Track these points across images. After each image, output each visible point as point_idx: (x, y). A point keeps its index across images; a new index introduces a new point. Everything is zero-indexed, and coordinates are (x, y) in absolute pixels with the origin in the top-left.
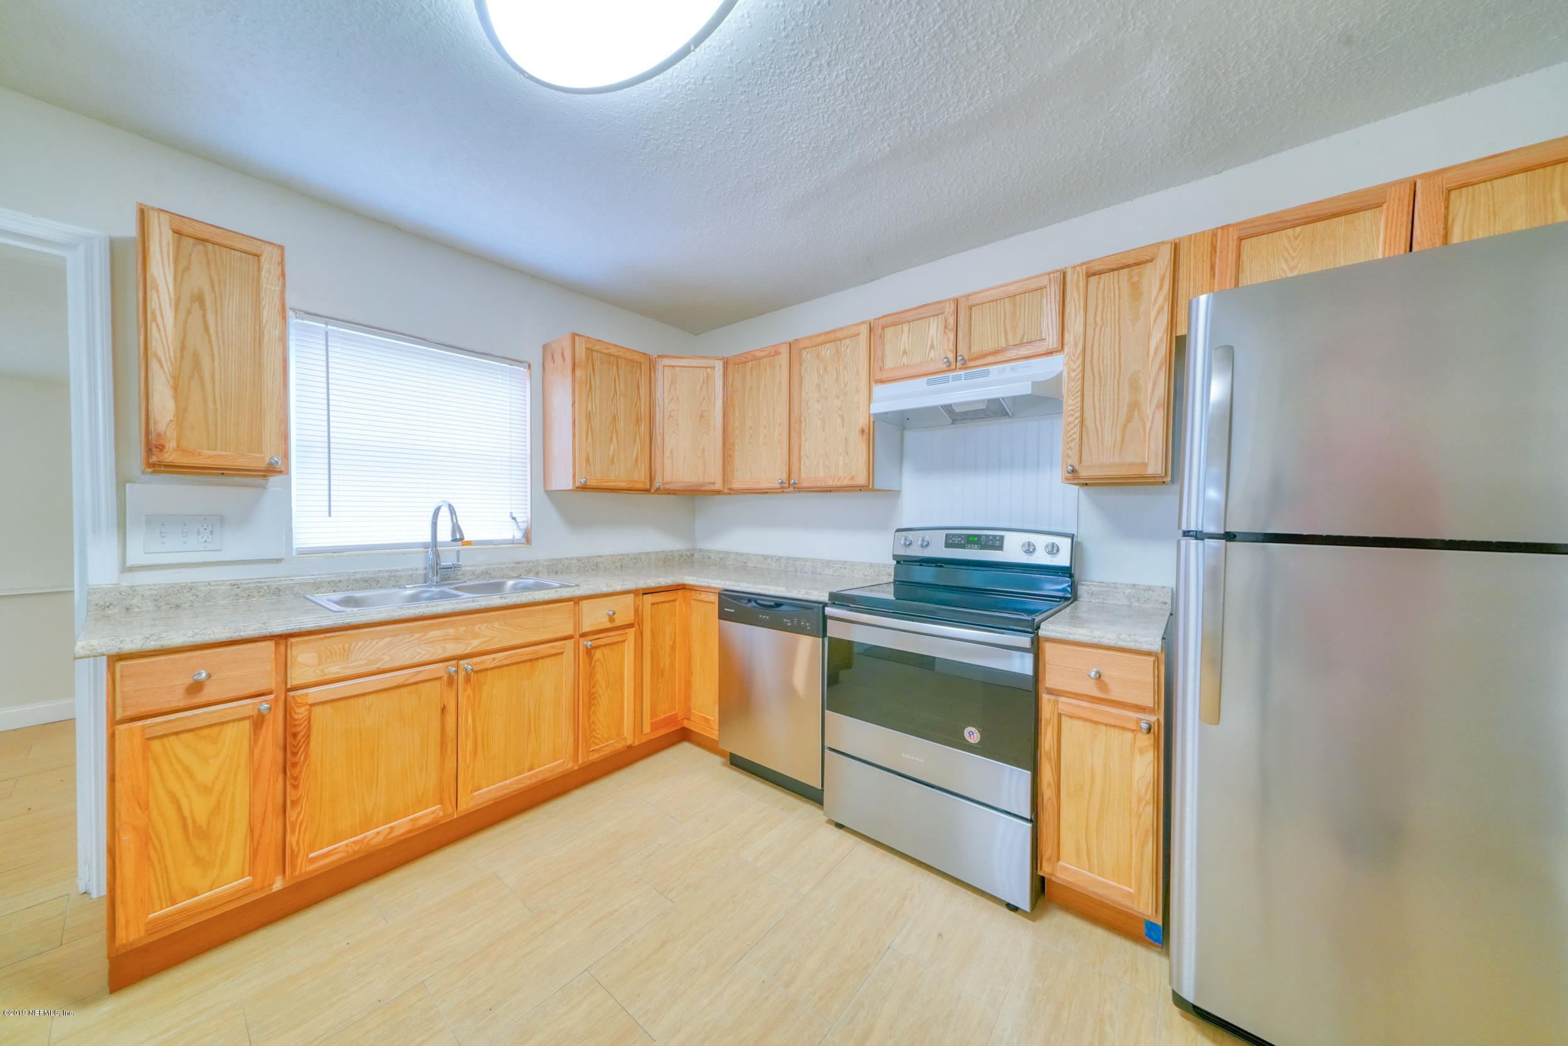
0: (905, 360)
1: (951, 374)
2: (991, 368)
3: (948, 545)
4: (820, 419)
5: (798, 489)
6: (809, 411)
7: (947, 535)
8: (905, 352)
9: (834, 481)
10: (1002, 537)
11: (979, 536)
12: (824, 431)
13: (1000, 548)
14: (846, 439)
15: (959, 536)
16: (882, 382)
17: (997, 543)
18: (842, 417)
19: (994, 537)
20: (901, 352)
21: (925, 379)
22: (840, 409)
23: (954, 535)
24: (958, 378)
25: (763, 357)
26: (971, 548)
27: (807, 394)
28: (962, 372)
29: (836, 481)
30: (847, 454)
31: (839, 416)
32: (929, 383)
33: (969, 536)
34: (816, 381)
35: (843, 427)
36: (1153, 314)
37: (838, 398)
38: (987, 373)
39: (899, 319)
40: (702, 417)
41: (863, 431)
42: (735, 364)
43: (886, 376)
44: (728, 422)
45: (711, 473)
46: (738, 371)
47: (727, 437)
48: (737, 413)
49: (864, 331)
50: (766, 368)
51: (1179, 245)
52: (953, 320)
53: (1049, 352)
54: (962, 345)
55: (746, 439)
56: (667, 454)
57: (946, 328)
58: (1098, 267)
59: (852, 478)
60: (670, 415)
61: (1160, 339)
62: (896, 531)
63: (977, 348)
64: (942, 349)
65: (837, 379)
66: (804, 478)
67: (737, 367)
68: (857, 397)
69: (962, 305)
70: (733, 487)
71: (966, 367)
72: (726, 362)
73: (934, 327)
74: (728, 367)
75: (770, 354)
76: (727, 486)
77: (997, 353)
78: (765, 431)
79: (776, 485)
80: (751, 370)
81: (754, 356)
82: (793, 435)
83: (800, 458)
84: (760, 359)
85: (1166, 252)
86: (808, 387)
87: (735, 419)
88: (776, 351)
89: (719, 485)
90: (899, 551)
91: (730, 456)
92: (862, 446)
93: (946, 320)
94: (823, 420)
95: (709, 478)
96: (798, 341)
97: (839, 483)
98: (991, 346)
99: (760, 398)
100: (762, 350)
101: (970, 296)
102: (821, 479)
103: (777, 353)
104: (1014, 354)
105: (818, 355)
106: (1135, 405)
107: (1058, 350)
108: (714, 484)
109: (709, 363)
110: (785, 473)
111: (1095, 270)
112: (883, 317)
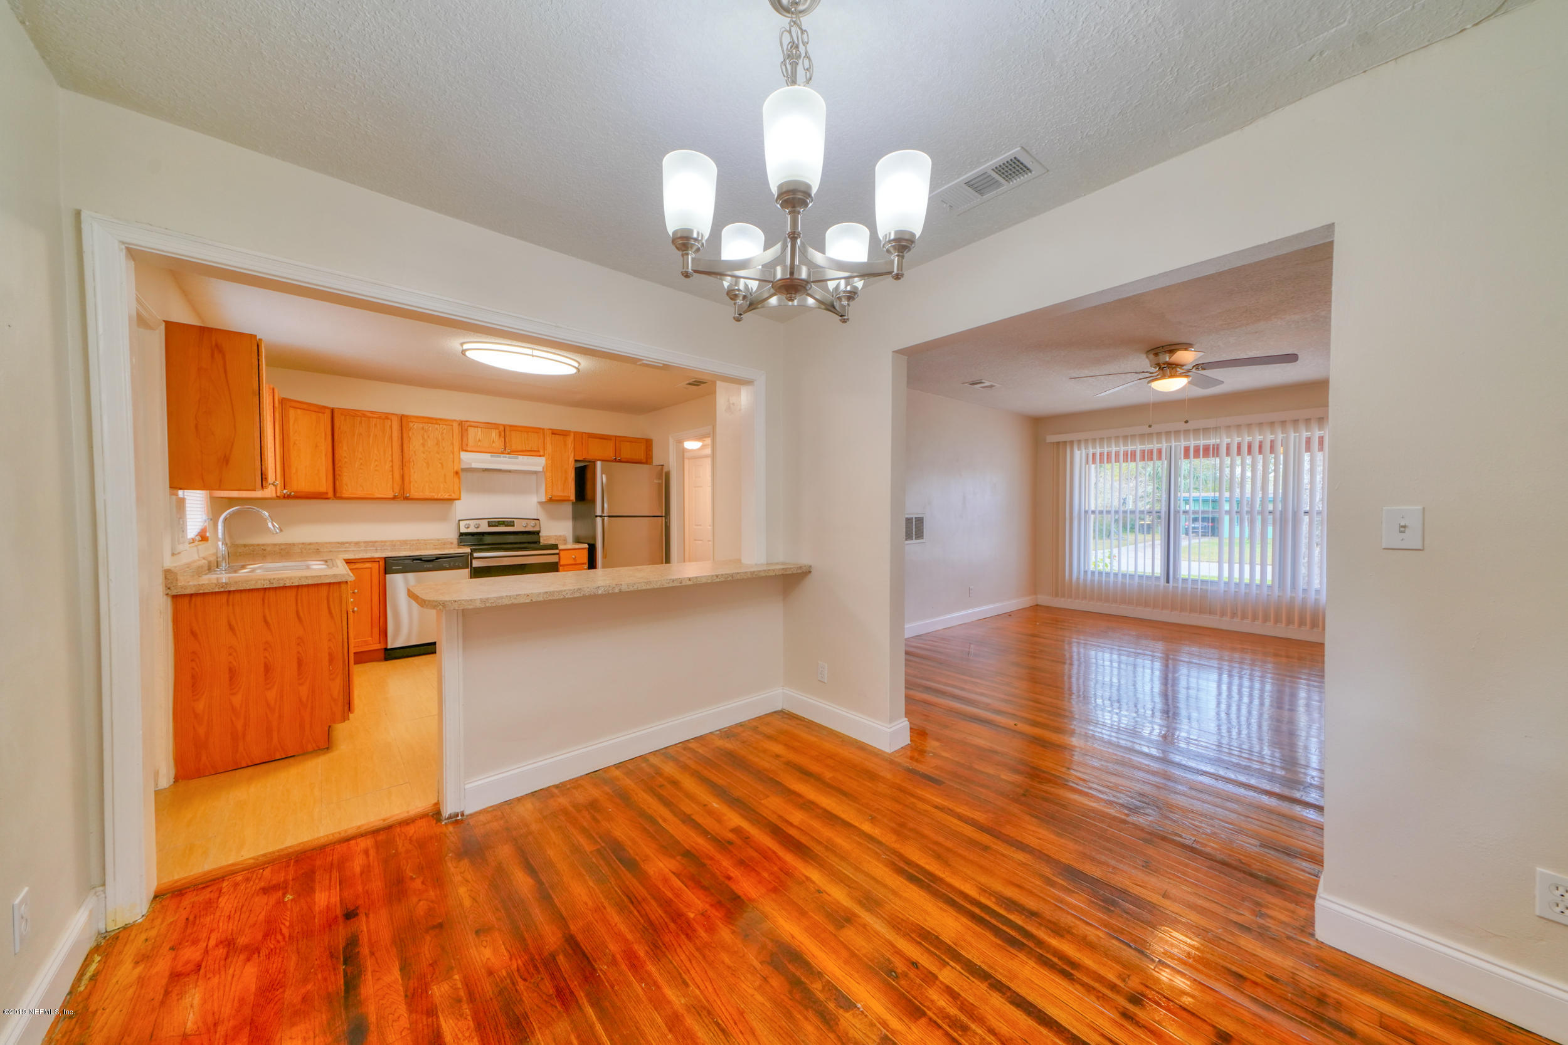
0: (480, 444)
1: (501, 456)
2: (519, 456)
3: (489, 526)
4: (426, 463)
5: (407, 498)
6: (416, 457)
7: (487, 522)
8: (480, 441)
10: (514, 522)
11: (504, 521)
12: (428, 469)
13: (513, 526)
14: (445, 475)
15: (496, 523)
16: (466, 451)
17: (511, 524)
18: (442, 465)
19: (510, 521)
20: (478, 440)
21: (489, 455)
22: (440, 460)
23: (492, 523)
24: (504, 458)
25: (373, 418)
26: (500, 527)
27: (414, 447)
28: (507, 456)
29: (439, 496)
30: (446, 483)
31: (440, 463)
32: (491, 457)
33: (499, 522)
34: (422, 441)
35: (443, 469)
36: (571, 453)
37: (439, 454)
38: (517, 458)
39: (476, 425)
40: (317, 446)
41: (457, 473)
42: (342, 414)
43: (469, 449)
44: (336, 452)
45: (324, 486)
46: (345, 420)
47: (336, 462)
48: (345, 448)
49: (455, 425)
50: (375, 425)
51: (575, 433)
52: (503, 433)
53: (540, 456)
54: (507, 445)
55: (356, 466)
56: (294, 471)
57: (500, 435)
58: (555, 432)
59: (450, 495)
60: (295, 443)
61: (571, 460)
62: (459, 521)
63: (514, 448)
64: (499, 444)
65: (437, 444)
66: (414, 493)
67: (343, 417)
68: (452, 455)
69: (508, 429)
70: (343, 496)
71: (509, 454)
72: (332, 411)
73: (494, 434)
74: (336, 415)
75: (380, 418)
76: (338, 495)
77: (522, 451)
78: (376, 463)
79: (391, 496)
80: (361, 422)
81: (364, 414)
82: (405, 468)
83: (410, 483)
84: (369, 417)
85: (572, 435)
86: (415, 444)
87: (343, 451)
88: (386, 417)
89: (331, 494)
90: (463, 530)
91: (339, 475)
92: (456, 480)
93: (500, 433)
94: (428, 464)
95: (323, 489)
96: (407, 416)
97: (442, 497)
98: (520, 448)
99: (371, 442)
100: (372, 412)
101: (511, 426)
102: (428, 494)
103: (387, 418)
104: (528, 453)
105: (423, 428)
106: (566, 478)
107: (543, 456)
108: (327, 493)
109: (321, 409)
110: (397, 489)
111: (554, 433)
112: (467, 421)
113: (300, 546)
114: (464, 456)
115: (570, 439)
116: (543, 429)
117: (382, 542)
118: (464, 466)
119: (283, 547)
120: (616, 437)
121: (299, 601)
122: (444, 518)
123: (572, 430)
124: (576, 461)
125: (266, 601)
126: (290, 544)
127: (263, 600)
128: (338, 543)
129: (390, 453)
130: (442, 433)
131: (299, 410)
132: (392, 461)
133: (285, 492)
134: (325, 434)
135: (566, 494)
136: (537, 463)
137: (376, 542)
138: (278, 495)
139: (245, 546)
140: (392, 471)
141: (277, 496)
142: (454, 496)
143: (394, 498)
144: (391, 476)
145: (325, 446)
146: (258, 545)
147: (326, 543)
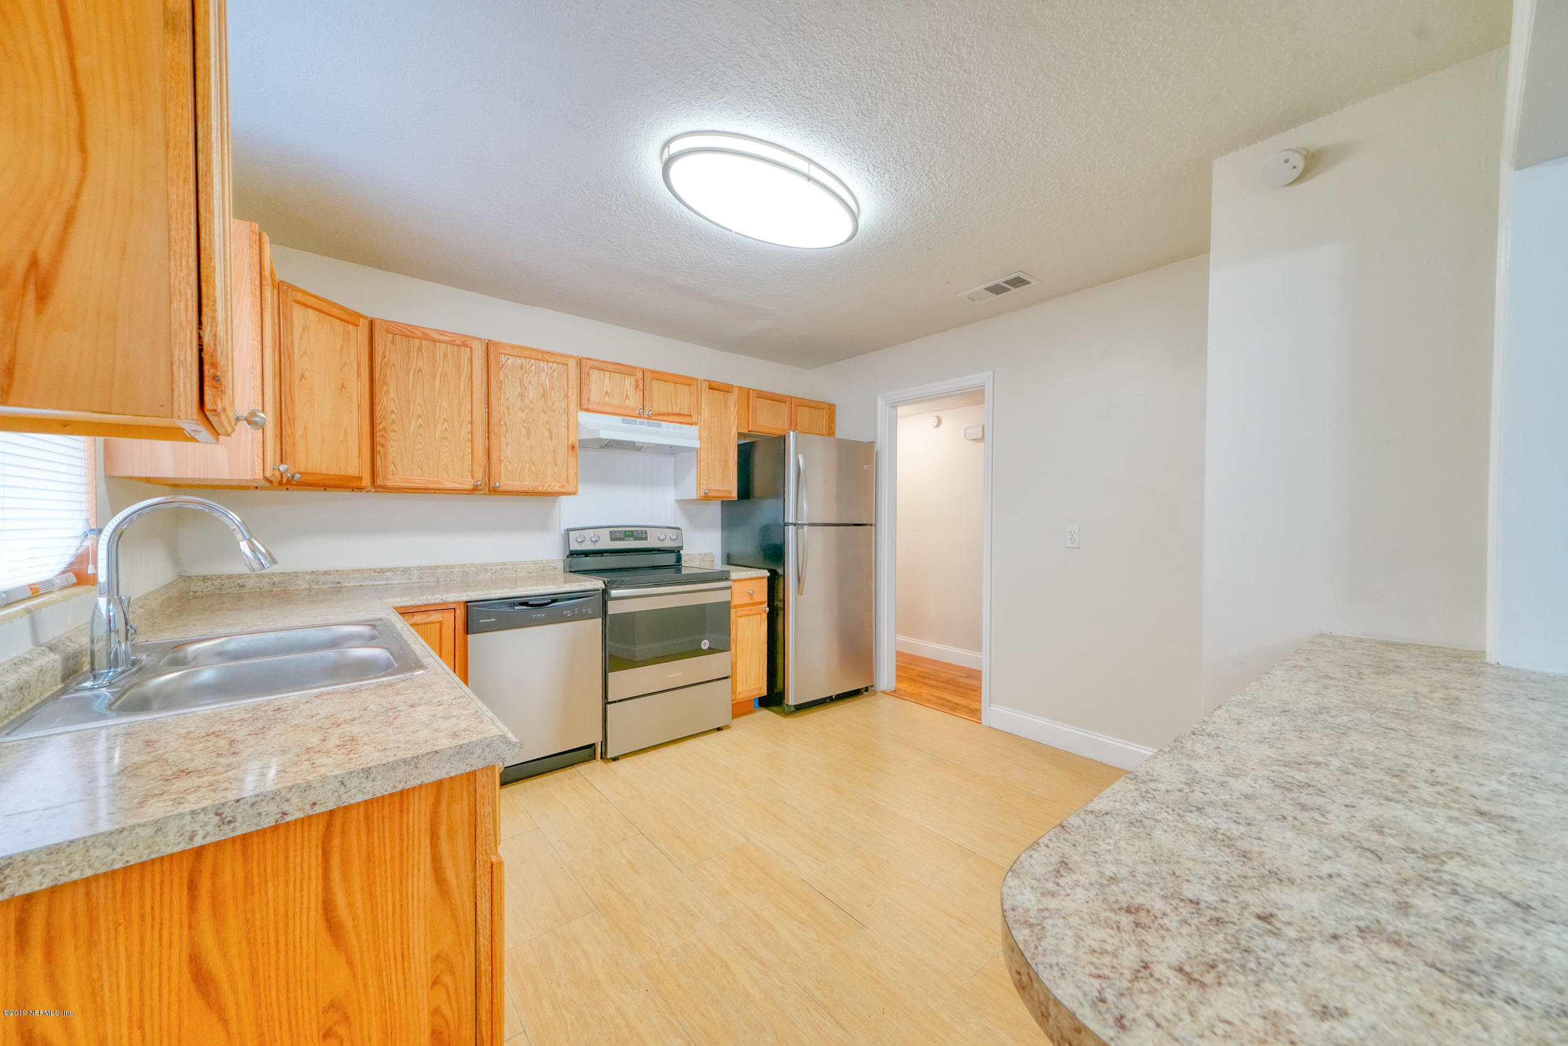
0: (607, 399)
1: (638, 420)
2: (662, 423)
3: (612, 539)
4: (525, 428)
5: (494, 491)
6: (511, 417)
7: (610, 532)
8: (607, 393)
9: (543, 487)
10: (646, 532)
11: (633, 532)
12: (529, 439)
13: (646, 539)
14: (554, 451)
15: (619, 532)
16: (587, 410)
17: (644, 536)
18: (550, 432)
19: (642, 531)
20: (604, 393)
21: (620, 418)
22: (547, 423)
23: (615, 532)
24: (643, 424)
25: (441, 342)
26: (628, 540)
27: (507, 399)
28: (646, 421)
29: (546, 487)
30: (556, 464)
31: (547, 429)
32: (624, 421)
33: (626, 531)
34: (519, 390)
35: (551, 439)
36: (732, 420)
37: (545, 413)
38: (660, 426)
39: (604, 367)
40: (343, 387)
41: (573, 447)
42: (388, 331)
43: (591, 407)
44: (377, 400)
45: (354, 464)
46: (393, 342)
47: (377, 421)
48: (392, 395)
49: (572, 364)
50: (445, 355)
51: (740, 389)
52: (641, 383)
53: (692, 424)
54: (647, 402)
55: (412, 429)
56: (299, 431)
57: (637, 387)
58: (713, 385)
59: (563, 486)
60: (302, 376)
61: (734, 432)
62: (568, 530)
63: (656, 408)
64: (634, 401)
65: (543, 396)
66: (506, 482)
67: (391, 336)
68: (565, 415)
69: (648, 375)
70: (389, 484)
71: (649, 418)
72: (372, 324)
73: (628, 383)
74: (377, 333)
75: (453, 343)
76: (379, 482)
77: (668, 414)
78: (446, 424)
79: (469, 486)
80: (420, 349)
81: (425, 334)
82: (492, 436)
83: (500, 461)
84: (434, 341)
85: (736, 391)
86: (508, 394)
87: (388, 402)
88: (463, 343)
89: (366, 481)
90: (575, 547)
91: (382, 445)
92: (572, 460)
93: (637, 382)
94: (528, 429)
95: (352, 470)
96: (498, 344)
97: (549, 490)
98: (664, 410)
99: (437, 386)
100: (439, 332)
101: (653, 372)
102: (528, 484)
103: (465, 345)
104: (676, 419)
105: (522, 365)
106: (726, 462)
107: (696, 424)
108: (360, 478)
109: (351, 318)
110: (479, 474)
111: (713, 387)
112: (589, 359)
113: (308, 577)
114: (584, 418)
115: (733, 398)
116: (697, 380)
117: (447, 567)
118: (584, 436)
119: (275, 579)
120: (791, 397)
121: (336, 860)
122: (542, 525)
123: (735, 384)
124: (740, 435)
125: (205, 884)
126: (289, 574)
127: (192, 887)
128: (375, 571)
129: (469, 407)
130: (551, 377)
131: (311, 311)
132: (472, 423)
133: (282, 468)
134: (359, 364)
135: (726, 488)
136: (686, 436)
137: (437, 567)
138: (268, 475)
139: (205, 578)
140: (472, 441)
141: (266, 479)
142: (570, 489)
143: (475, 489)
144: (469, 450)
145: (358, 388)
146: (230, 577)
147: (354, 571)
